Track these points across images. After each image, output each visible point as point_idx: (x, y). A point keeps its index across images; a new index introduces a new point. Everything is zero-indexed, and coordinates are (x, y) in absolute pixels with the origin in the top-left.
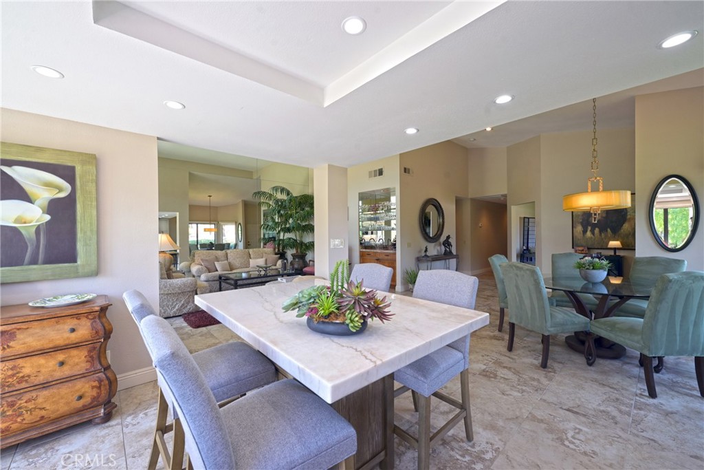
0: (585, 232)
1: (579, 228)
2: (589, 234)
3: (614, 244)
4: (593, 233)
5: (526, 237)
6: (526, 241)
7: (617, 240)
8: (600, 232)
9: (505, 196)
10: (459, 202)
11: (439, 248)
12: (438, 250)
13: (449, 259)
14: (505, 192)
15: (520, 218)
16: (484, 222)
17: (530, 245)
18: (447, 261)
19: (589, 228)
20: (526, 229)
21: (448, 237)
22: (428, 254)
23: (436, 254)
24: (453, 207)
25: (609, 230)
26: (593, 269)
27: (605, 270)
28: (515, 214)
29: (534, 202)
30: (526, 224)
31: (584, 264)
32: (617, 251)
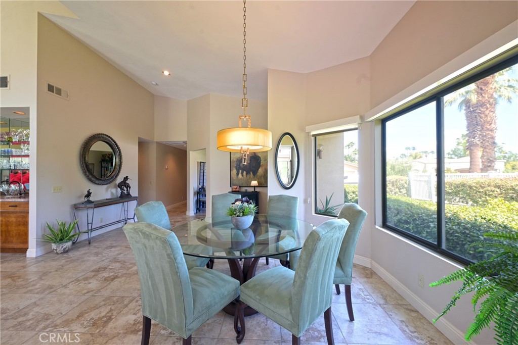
0: (238, 174)
1: (234, 171)
2: (240, 175)
3: (254, 183)
4: (243, 175)
5: (202, 178)
6: (202, 181)
7: (255, 180)
8: (247, 174)
9: (185, 143)
10: (142, 145)
11: (114, 191)
12: (112, 193)
13: (127, 201)
14: (185, 140)
15: (198, 162)
16: (171, 164)
17: (204, 184)
18: (126, 203)
19: (240, 171)
20: (202, 171)
21: (126, 178)
22: (91, 199)
23: (109, 197)
24: (136, 148)
25: (251, 173)
26: (243, 215)
27: (252, 215)
28: (193, 159)
29: (205, 149)
30: (202, 168)
31: (235, 210)
32: (256, 188)
